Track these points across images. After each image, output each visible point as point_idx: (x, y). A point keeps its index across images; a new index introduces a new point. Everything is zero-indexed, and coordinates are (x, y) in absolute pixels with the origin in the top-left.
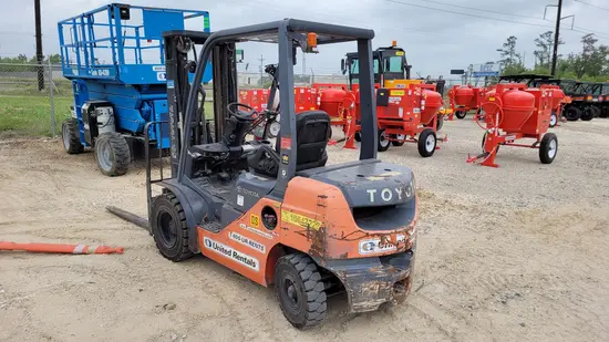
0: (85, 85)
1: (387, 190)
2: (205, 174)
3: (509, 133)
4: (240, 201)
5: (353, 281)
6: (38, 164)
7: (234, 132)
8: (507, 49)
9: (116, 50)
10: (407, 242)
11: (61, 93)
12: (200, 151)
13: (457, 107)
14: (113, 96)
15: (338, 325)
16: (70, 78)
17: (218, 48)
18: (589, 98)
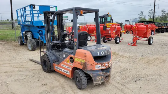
0: (24, 27)
1: (102, 52)
2: (55, 49)
3: (140, 37)
4: (64, 56)
5: (94, 76)
6: (12, 48)
7: (62, 38)
8: (141, 14)
9: (32, 17)
10: (108, 66)
11: (18, 29)
12: (54, 43)
13: (126, 30)
14: (32, 29)
15: (91, 88)
16: (20, 25)
17: (58, 15)
18: (163, 27)
